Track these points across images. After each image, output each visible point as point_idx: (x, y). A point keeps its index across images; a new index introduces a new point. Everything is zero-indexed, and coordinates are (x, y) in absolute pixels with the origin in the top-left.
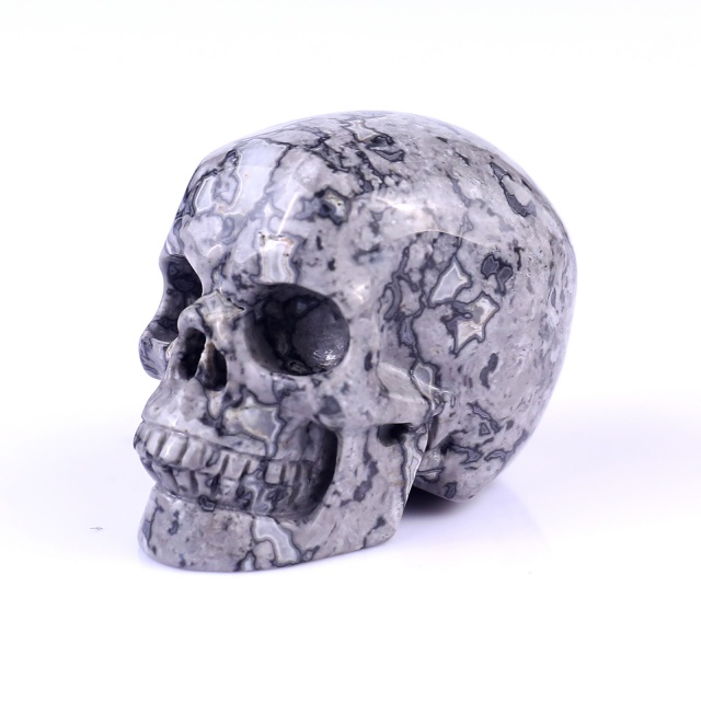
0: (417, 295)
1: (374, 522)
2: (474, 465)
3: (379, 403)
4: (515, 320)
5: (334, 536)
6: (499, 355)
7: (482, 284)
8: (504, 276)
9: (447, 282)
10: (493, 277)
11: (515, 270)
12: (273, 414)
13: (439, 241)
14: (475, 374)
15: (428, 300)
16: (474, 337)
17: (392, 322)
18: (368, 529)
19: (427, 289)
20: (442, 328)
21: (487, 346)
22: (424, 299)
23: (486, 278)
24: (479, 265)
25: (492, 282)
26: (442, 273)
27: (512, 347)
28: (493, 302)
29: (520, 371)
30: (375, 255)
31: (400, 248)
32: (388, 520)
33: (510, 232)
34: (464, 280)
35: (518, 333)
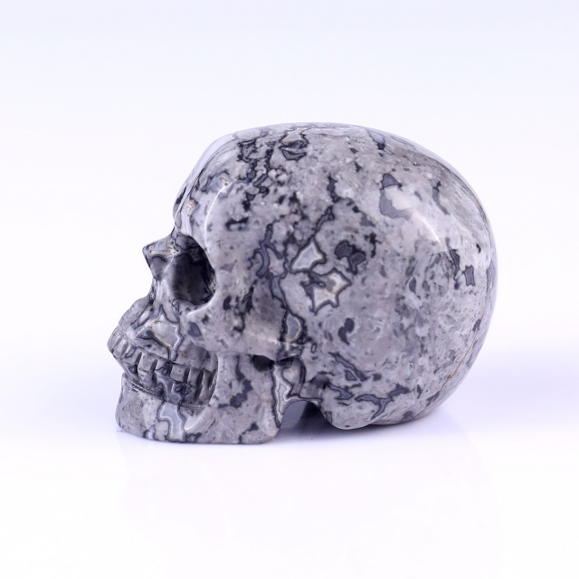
0: (282, 261)
1: (248, 425)
2: (346, 402)
3: (232, 335)
4: (368, 296)
5: (214, 428)
6: (355, 321)
7: (335, 262)
8: (356, 259)
9: (306, 256)
10: (345, 259)
11: (368, 256)
12: (176, 330)
13: (300, 224)
14: (334, 330)
15: (290, 267)
16: (328, 302)
17: (264, 279)
18: (243, 430)
19: (289, 259)
20: (301, 291)
21: (341, 311)
22: (286, 266)
23: (339, 258)
24: (333, 248)
25: (344, 262)
26: (301, 248)
27: (367, 316)
28: (344, 278)
29: (379, 336)
30: (243, 225)
31: (264, 223)
32: (260, 427)
33: (370, 228)
34: (319, 257)
35: (372, 306)
